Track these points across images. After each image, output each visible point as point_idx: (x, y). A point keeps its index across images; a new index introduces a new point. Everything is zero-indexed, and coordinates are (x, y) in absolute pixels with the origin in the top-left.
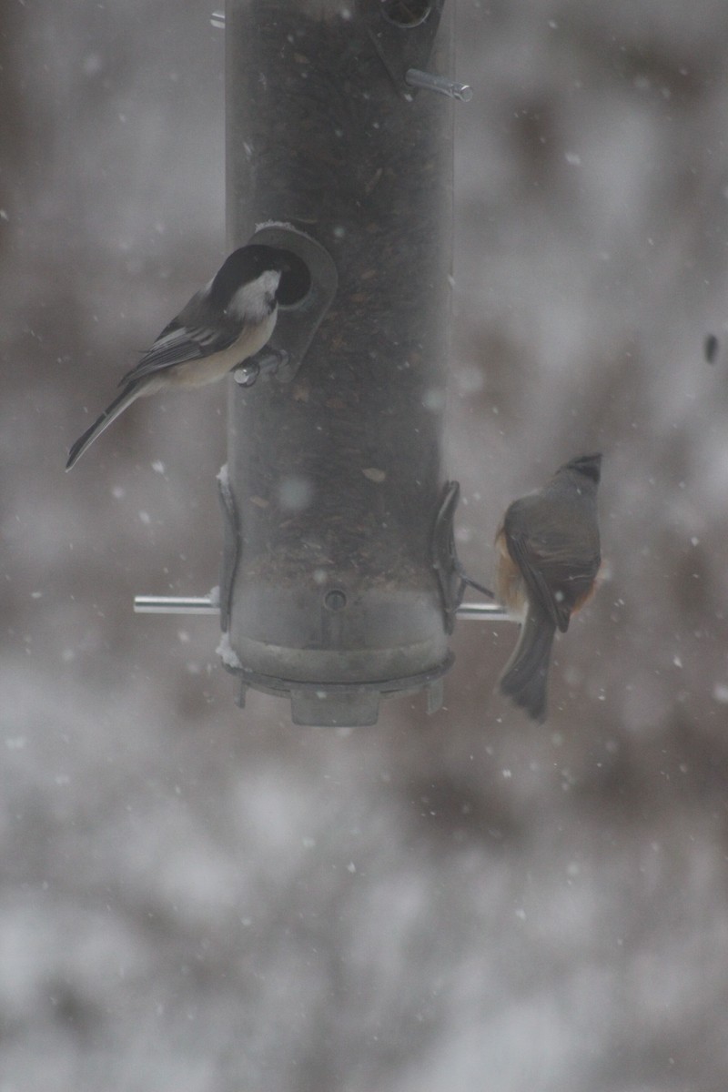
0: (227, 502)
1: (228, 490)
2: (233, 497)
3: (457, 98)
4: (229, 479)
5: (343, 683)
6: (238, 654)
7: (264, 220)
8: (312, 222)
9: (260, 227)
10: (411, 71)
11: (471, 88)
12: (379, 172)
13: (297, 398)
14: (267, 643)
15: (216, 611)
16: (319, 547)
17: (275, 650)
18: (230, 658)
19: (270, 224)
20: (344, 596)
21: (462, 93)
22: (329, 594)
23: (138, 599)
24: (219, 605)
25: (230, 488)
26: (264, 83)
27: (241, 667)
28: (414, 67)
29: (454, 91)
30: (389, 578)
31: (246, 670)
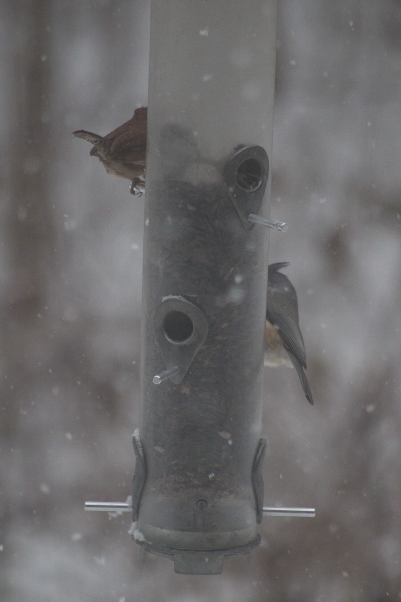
0: (140, 450)
1: (140, 443)
2: (143, 447)
3: (279, 230)
4: (140, 437)
5: (204, 551)
6: (144, 534)
7: (167, 295)
8: (195, 296)
9: (165, 299)
10: (251, 215)
11: (286, 224)
12: (232, 269)
13: (183, 392)
14: (162, 528)
15: (130, 510)
16: (193, 475)
17: (166, 532)
18: (138, 535)
19: (171, 297)
20: (206, 502)
21: (282, 227)
22: (198, 502)
23: (87, 503)
24: (133, 507)
25: (141, 442)
26: (170, 221)
27: (146, 541)
28: (252, 213)
29: (277, 226)
30: (231, 492)
31: (149, 543)
